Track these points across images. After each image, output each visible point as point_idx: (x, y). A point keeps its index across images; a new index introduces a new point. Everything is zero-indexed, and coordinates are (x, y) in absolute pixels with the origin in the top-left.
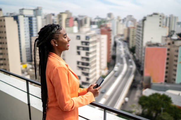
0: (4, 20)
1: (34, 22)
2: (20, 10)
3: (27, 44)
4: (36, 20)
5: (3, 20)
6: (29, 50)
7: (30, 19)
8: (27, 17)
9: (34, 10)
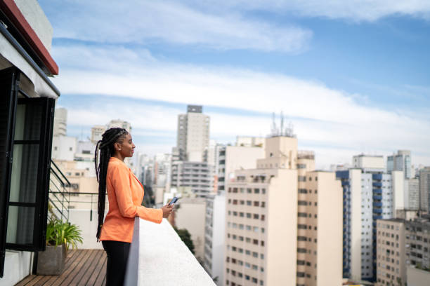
0: (316, 179)
1: (385, 184)
2: (355, 157)
3: (365, 237)
4: (391, 181)
5: (313, 179)
6: (370, 250)
7: (377, 177)
8: (368, 172)
9: (390, 158)
